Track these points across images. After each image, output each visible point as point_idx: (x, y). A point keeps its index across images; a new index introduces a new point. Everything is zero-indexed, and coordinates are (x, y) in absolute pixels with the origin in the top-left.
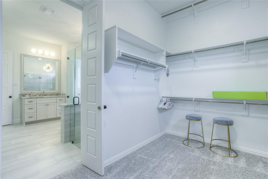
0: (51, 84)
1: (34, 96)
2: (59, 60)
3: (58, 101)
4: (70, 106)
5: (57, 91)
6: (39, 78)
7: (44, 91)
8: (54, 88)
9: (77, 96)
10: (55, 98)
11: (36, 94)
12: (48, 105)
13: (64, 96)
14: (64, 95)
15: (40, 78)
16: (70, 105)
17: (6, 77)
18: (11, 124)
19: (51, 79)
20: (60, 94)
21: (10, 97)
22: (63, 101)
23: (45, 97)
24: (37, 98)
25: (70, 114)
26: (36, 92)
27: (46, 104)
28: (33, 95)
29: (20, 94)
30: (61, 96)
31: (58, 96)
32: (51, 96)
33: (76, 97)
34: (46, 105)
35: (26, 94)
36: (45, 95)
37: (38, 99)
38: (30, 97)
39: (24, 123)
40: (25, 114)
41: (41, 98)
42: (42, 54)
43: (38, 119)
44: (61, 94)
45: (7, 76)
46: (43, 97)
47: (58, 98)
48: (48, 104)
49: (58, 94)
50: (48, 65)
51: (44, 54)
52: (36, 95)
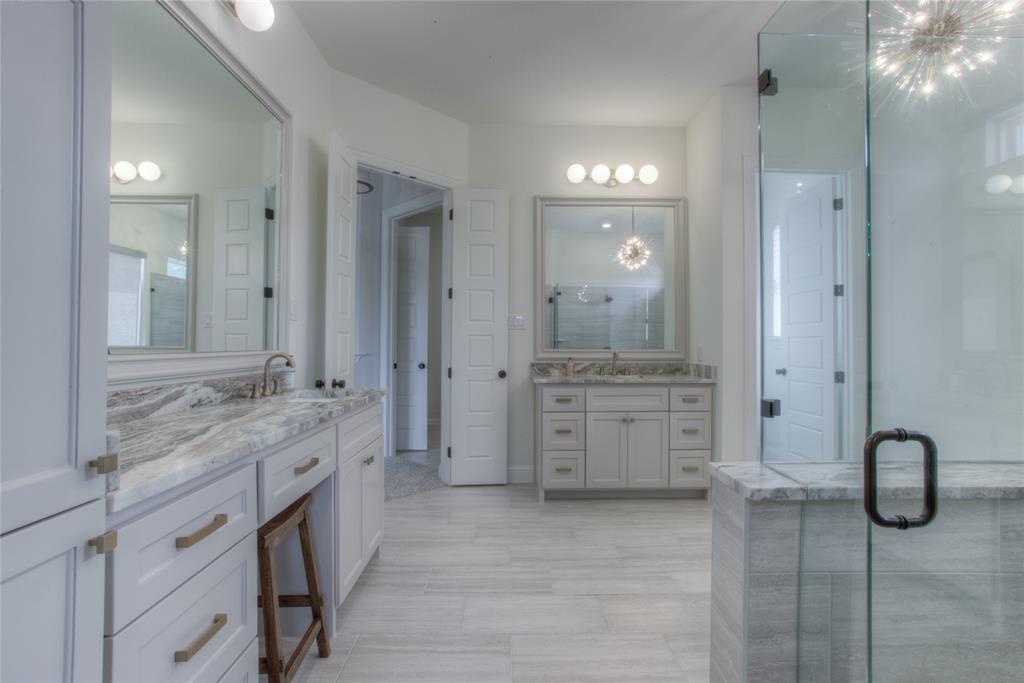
0: (646, 322)
1: (579, 372)
2: (679, 200)
3: (677, 404)
4: (795, 502)
5: (669, 350)
6: (603, 300)
7: (615, 354)
8: (656, 341)
9: (909, 428)
10: (663, 391)
11: (587, 363)
12: (632, 420)
13: (704, 381)
14: (708, 377)
15: (608, 300)
16: (801, 497)
17: (490, 293)
18: (505, 482)
19: (645, 300)
20: (685, 369)
21: (502, 375)
22: (699, 406)
23: (620, 379)
24: (589, 383)
25: (800, 572)
26: (585, 356)
27: (624, 415)
28: (576, 369)
29: (533, 365)
30: (691, 379)
31: (678, 378)
32: (646, 379)
33: (901, 436)
34: (624, 420)
35: (551, 365)
36: (622, 372)
37: (592, 391)
38: (564, 379)
39: (542, 494)
40: (544, 452)
41: (604, 384)
42: (607, 185)
43: (590, 485)
44: (691, 368)
45: (492, 291)
46: (611, 379)
47: (676, 392)
48: (631, 415)
49: (676, 369)
50: (635, 241)
51: (613, 183)
52: (585, 370)
